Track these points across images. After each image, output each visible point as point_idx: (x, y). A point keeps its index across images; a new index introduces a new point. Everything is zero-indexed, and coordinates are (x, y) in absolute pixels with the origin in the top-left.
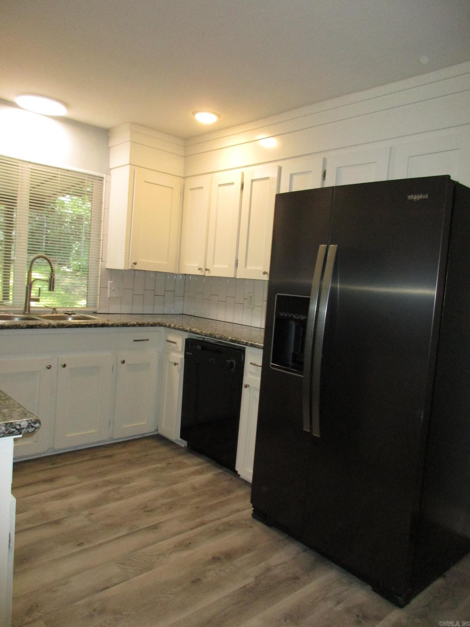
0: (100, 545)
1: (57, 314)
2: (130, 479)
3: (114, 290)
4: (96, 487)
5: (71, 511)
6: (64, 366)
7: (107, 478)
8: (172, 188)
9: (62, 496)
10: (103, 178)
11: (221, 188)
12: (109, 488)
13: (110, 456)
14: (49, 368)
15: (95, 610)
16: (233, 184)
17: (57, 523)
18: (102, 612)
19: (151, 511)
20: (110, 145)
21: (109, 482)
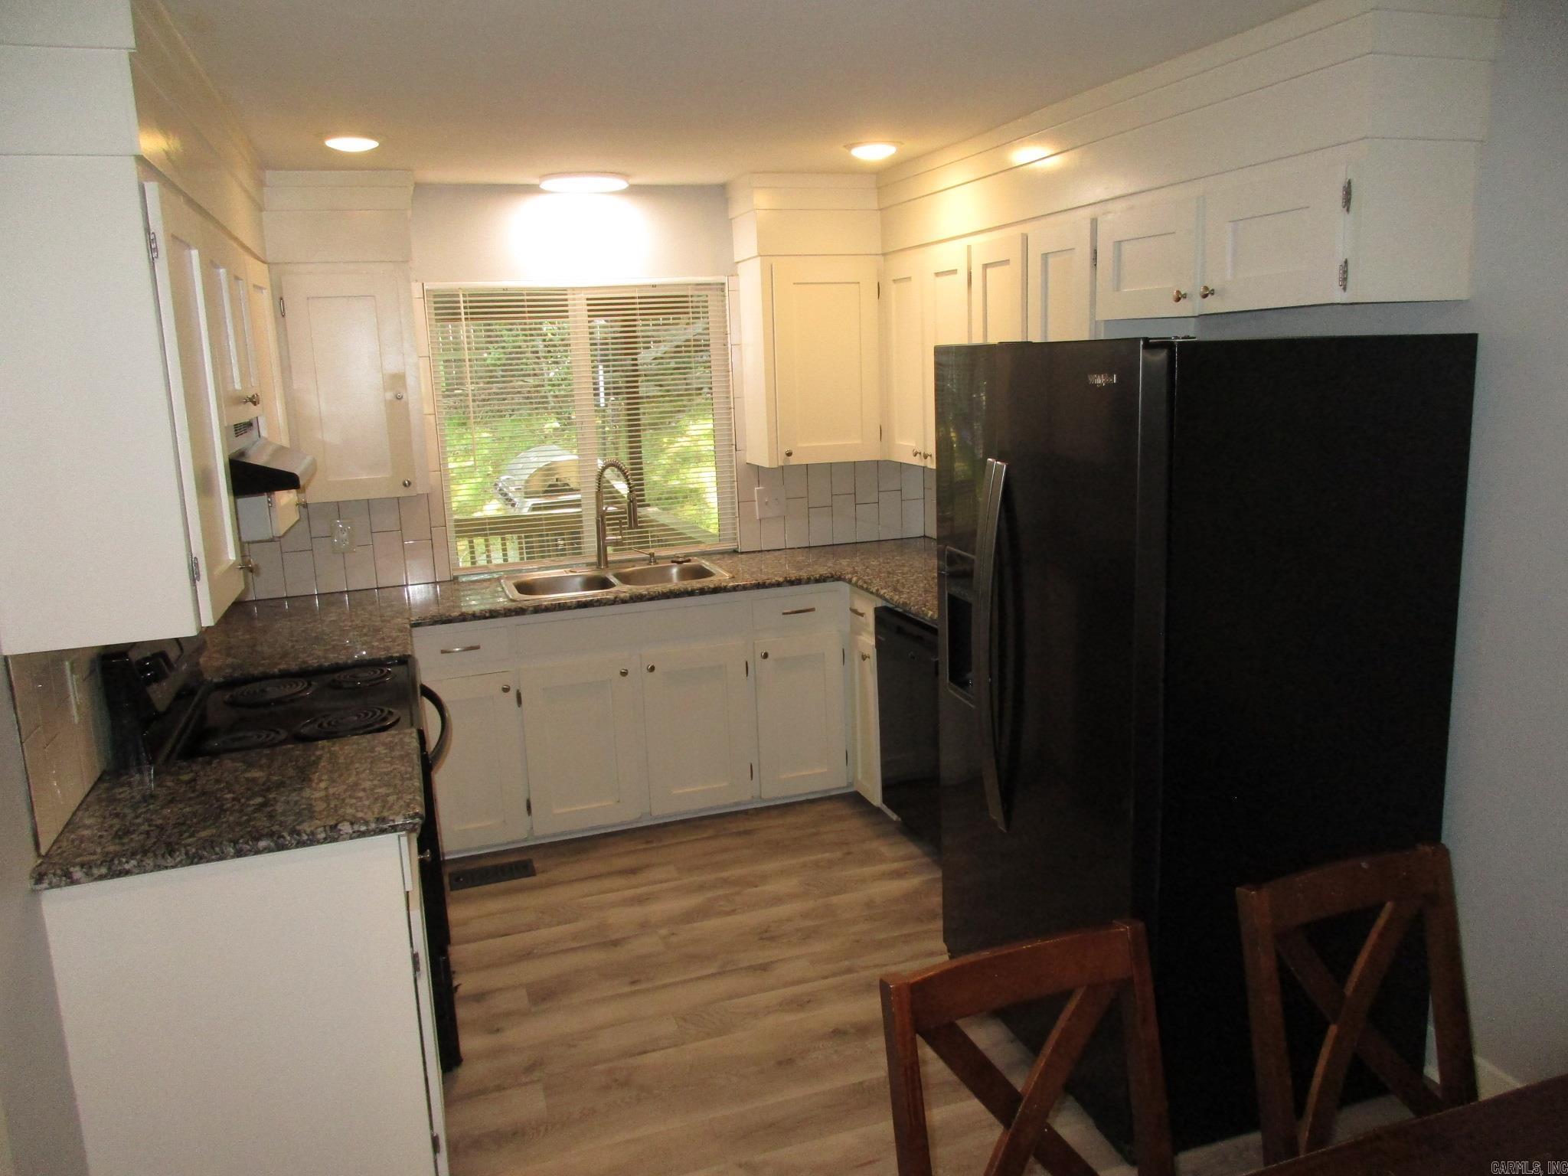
0: (665, 986)
1: (658, 564)
2: (764, 878)
3: (767, 503)
4: (701, 888)
5: (645, 926)
6: (652, 669)
7: (724, 874)
8: (858, 283)
9: (640, 900)
10: (723, 284)
11: (940, 280)
12: (720, 892)
13: (748, 833)
14: (624, 674)
15: (616, 1080)
16: (954, 272)
17: (616, 943)
18: (625, 1084)
19: (772, 939)
20: (731, 215)
21: (726, 882)
